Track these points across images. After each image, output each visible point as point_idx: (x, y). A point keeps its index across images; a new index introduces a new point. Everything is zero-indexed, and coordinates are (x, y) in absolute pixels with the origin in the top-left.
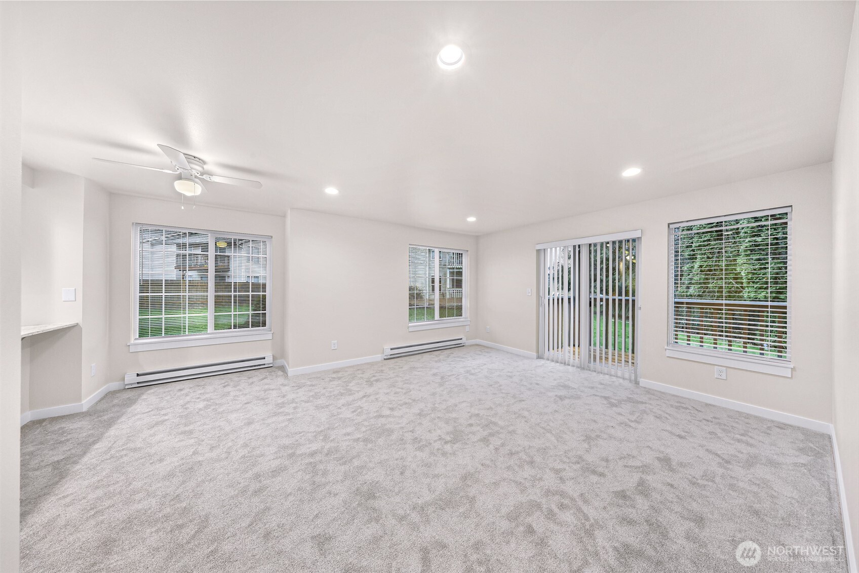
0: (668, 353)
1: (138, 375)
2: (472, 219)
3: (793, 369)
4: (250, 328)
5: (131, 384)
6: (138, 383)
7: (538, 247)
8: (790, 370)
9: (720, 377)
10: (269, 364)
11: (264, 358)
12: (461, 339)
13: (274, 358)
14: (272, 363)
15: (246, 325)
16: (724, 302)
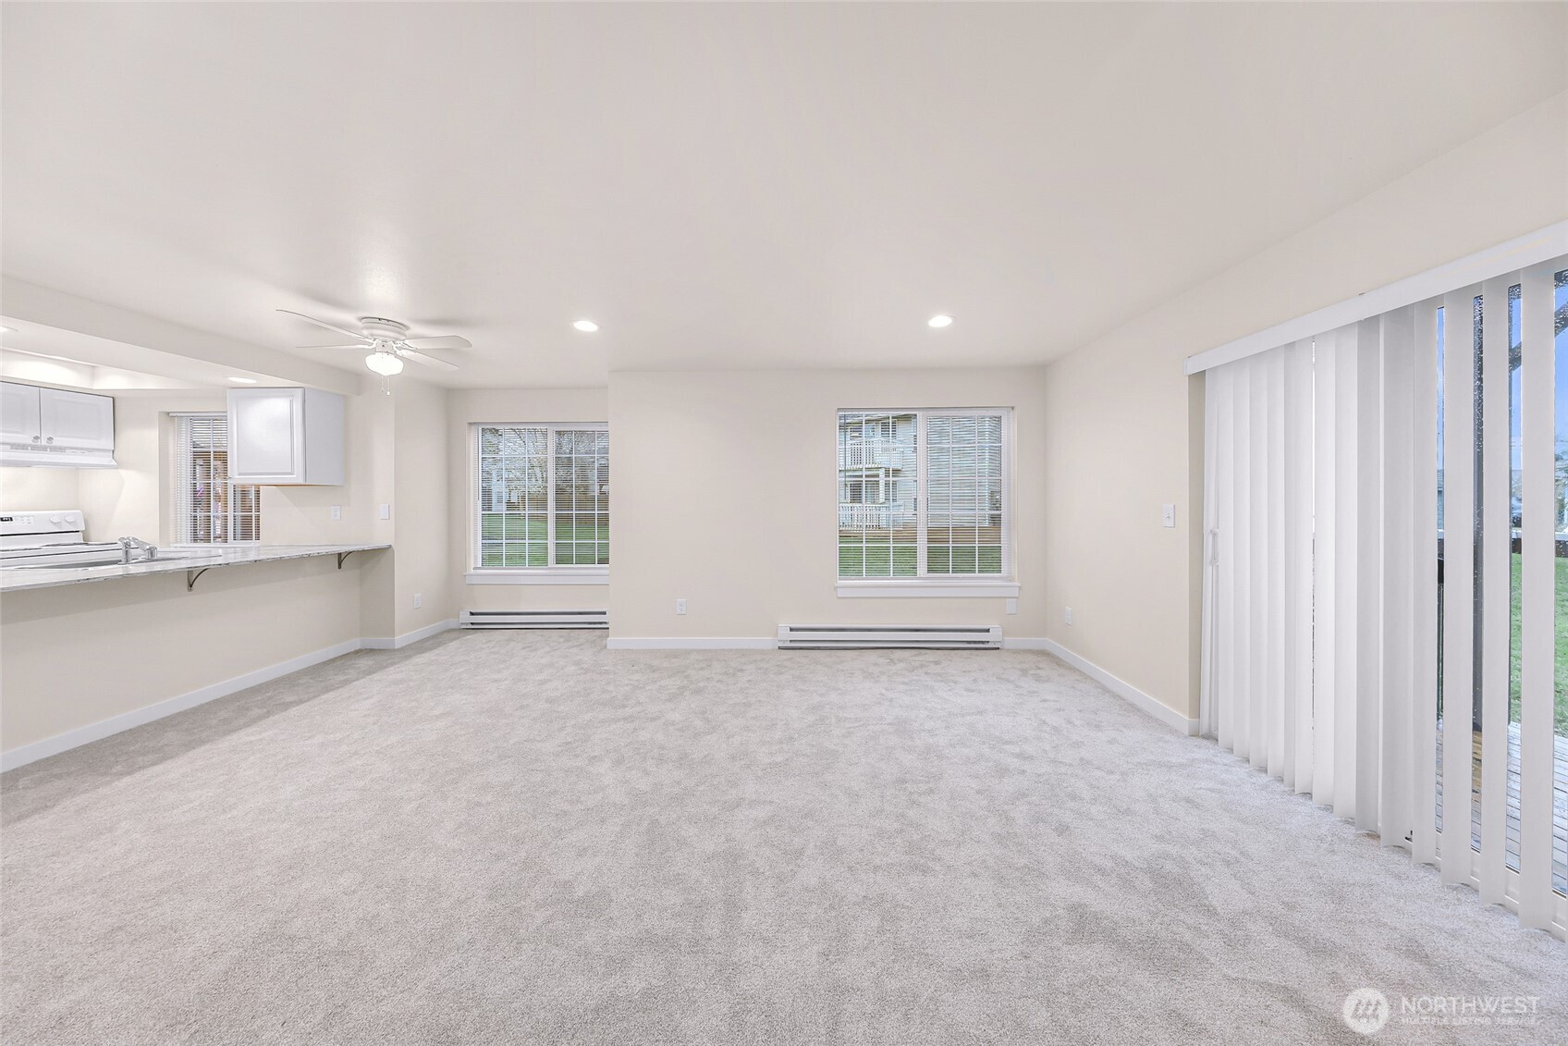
1: (472, 614)
5: (465, 624)
6: (472, 624)
7: (1194, 368)
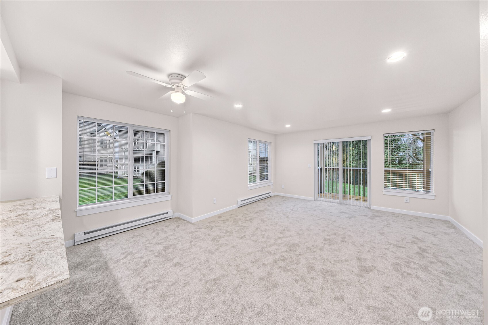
0: (384, 193)
1: (84, 233)
2: (288, 126)
3: (435, 196)
4: (156, 193)
5: (79, 241)
6: (84, 240)
7: (315, 142)
8: (434, 196)
9: (407, 202)
10: (170, 217)
11: (167, 213)
12: (270, 193)
13: (173, 212)
14: (172, 216)
15: (153, 191)
16: (407, 169)
